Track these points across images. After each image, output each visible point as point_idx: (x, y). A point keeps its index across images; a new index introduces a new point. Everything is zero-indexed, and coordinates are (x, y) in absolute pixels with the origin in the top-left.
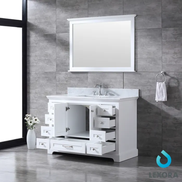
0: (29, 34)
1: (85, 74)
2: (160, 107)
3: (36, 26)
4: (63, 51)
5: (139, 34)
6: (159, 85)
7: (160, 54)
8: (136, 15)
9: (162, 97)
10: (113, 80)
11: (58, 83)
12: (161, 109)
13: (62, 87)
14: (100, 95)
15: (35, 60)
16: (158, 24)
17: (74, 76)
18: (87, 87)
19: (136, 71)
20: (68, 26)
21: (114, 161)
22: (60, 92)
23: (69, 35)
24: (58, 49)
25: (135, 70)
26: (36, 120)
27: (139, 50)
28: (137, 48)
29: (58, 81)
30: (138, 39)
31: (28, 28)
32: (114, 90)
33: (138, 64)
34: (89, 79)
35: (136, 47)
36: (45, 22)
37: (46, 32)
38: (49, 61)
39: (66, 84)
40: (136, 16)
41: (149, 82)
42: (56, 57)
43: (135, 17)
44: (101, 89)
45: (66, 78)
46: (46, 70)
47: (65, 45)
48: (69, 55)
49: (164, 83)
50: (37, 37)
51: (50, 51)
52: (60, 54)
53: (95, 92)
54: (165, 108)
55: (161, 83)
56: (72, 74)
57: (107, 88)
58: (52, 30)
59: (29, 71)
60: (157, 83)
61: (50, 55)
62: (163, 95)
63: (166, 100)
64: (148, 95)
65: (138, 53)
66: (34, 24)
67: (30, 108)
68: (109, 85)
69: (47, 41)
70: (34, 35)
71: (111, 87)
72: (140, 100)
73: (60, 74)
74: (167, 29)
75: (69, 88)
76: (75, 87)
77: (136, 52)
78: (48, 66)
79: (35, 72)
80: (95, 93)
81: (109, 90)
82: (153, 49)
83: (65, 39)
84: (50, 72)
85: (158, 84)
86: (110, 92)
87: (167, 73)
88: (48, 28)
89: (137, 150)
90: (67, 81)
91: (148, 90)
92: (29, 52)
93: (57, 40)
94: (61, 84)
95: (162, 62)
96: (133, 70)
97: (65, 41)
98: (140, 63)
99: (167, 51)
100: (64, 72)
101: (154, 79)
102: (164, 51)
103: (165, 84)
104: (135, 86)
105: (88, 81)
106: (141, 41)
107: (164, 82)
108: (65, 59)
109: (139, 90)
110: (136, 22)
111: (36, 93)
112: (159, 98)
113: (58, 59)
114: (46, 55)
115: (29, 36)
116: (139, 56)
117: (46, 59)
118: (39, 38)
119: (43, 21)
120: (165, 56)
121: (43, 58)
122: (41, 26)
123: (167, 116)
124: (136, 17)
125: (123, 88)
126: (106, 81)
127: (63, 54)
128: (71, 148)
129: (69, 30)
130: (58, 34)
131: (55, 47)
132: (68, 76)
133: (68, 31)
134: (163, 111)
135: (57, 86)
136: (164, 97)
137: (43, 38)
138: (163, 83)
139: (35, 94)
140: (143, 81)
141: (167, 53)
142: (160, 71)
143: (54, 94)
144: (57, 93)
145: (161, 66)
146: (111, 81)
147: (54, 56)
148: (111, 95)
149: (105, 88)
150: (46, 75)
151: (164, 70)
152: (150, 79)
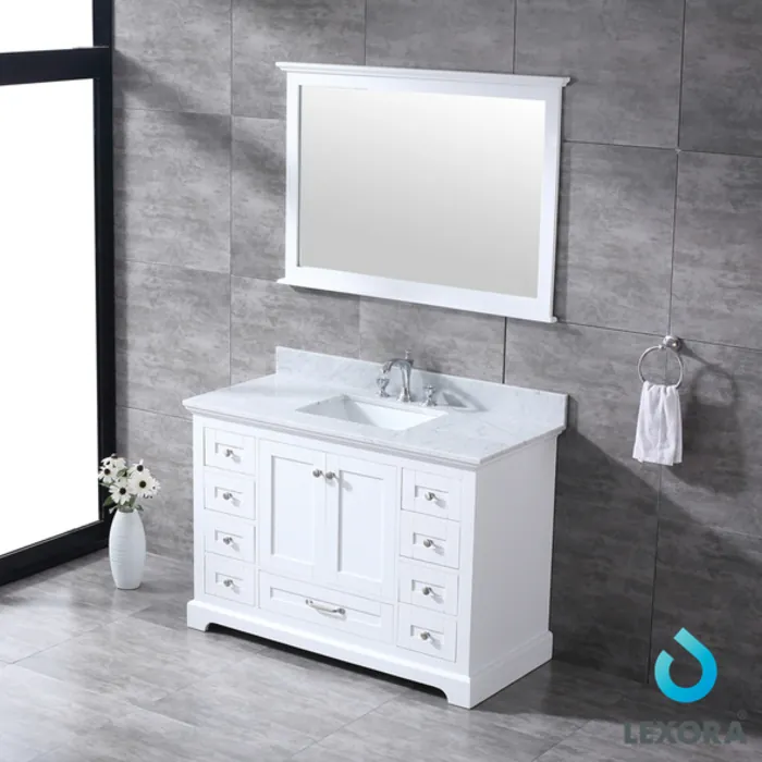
0: (123, 103)
2: (651, 480)
3: (151, 75)
4: (258, 191)
5: (576, 162)
6: (651, 393)
7: (662, 261)
8: (568, 80)
9: (661, 448)
10: (461, 343)
11: (240, 321)
12: (657, 488)
13: (255, 342)
14: (405, 400)
15: (145, 215)
16: (662, 132)
17: (302, 301)
18: (355, 356)
19: (558, 318)
20: (281, 92)
21: (450, 701)
22: (247, 360)
23: (285, 127)
24: (239, 181)
25: (554, 314)
26: (143, 484)
27: (575, 230)
28: (567, 223)
29: (239, 316)
30: (573, 185)
31: (115, 79)
32: (463, 382)
33: (570, 289)
34: (362, 323)
35: (563, 219)
36: (188, 61)
37: (192, 107)
38: (203, 229)
39: (267, 331)
40: (568, 84)
41: (609, 371)
42: (229, 214)
43: (563, 88)
44: (413, 371)
45: (270, 307)
46: (192, 263)
47: (267, 169)
48: (284, 213)
49: (671, 391)
50: (152, 121)
51: (205, 187)
52: (245, 204)
53: (386, 384)
54: (672, 488)
55: (662, 387)
56: (296, 293)
57: (437, 370)
58: (215, 97)
59: (125, 256)
60: (646, 384)
61: (204, 200)
62: (665, 438)
63: (679, 460)
64: (604, 423)
65: (571, 242)
66: (142, 64)
67: (126, 405)
68: (445, 361)
69: (196, 143)
70: (143, 113)
71: (453, 370)
72: (569, 440)
73: (246, 286)
74: (702, 155)
75: (281, 350)
76: (310, 348)
77: (562, 240)
78: (196, 245)
79: (145, 266)
80: (384, 388)
81: (445, 379)
82: (636, 234)
83: (267, 144)
84: (205, 274)
85: (647, 392)
86: (448, 392)
87: (690, 345)
88: (197, 88)
89: (551, 635)
90: (273, 320)
91: (606, 403)
92: (123, 178)
93: (234, 145)
94: (252, 326)
95: (668, 296)
96: (546, 317)
97: (266, 150)
98: (578, 287)
99: (696, 252)
100: (265, 283)
101: (632, 362)
102: (684, 251)
103: (676, 393)
104: (553, 378)
105: (361, 330)
106: (586, 192)
107: (674, 387)
108: (268, 230)
109: (569, 399)
110: (567, 108)
111: (150, 349)
112: (647, 449)
113: (237, 222)
114: (190, 202)
115: (122, 115)
116: (573, 257)
117: (187, 219)
118: (160, 127)
119: (178, 54)
120: (684, 271)
121: (179, 212)
122: (171, 77)
123: (678, 523)
124: (567, 91)
125: (503, 382)
126: (431, 339)
127: (257, 204)
129: (283, 108)
130: (237, 118)
131: (225, 170)
132: (276, 299)
133: (278, 113)
135: (233, 332)
136: (668, 446)
137: (176, 129)
138: (668, 388)
139: (145, 354)
140: (585, 364)
141: (695, 262)
142: (661, 333)
143: (223, 365)
144: (234, 363)
145: (665, 314)
146: (453, 346)
147: (223, 210)
148: (452, 403)
149: (429, 370)
150: (190, 283)
151: (678, 331)
152: (616, 358)
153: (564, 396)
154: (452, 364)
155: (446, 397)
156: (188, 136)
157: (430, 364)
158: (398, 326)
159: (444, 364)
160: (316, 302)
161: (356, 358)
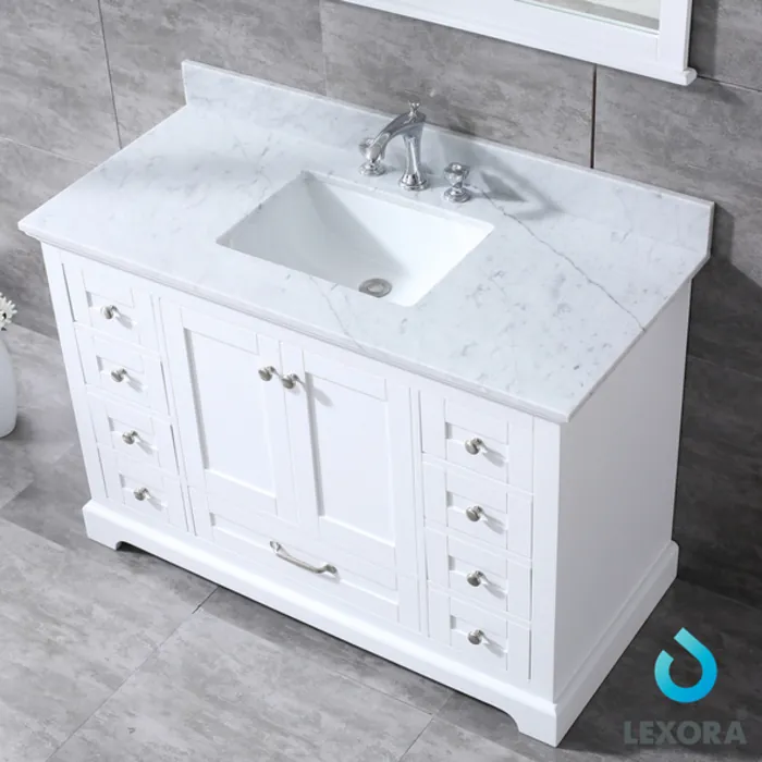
10: (508, 89)
11: (115, 11)
13: (146, 48)
14: (414, 187)
18: (317, 89)
19: (699, 72)
22: (136, 73)
32: (517, 159)
34: (326, 36)
39: (165, 32)
57: (467, 131)
68: (483, 117)
71: (497, 135)
75: (192, 70)
76: (240, 70)
81: (483, 152)
86: (490, 172)
94: (136, 21)
105: (326, 49)
126: (455, 78)
135: (107, 28)
140: (750, 155)
143: (98, 78)
144: (114, 77)
146: (495, 95)
148: (499, 192)
149: (455, 129)
153: (708, 207)
154: (495, 124)
155: (487, 180)
157: (456, 120)
158: (392, 49)
159: (480, 123)
161: (322, 93)
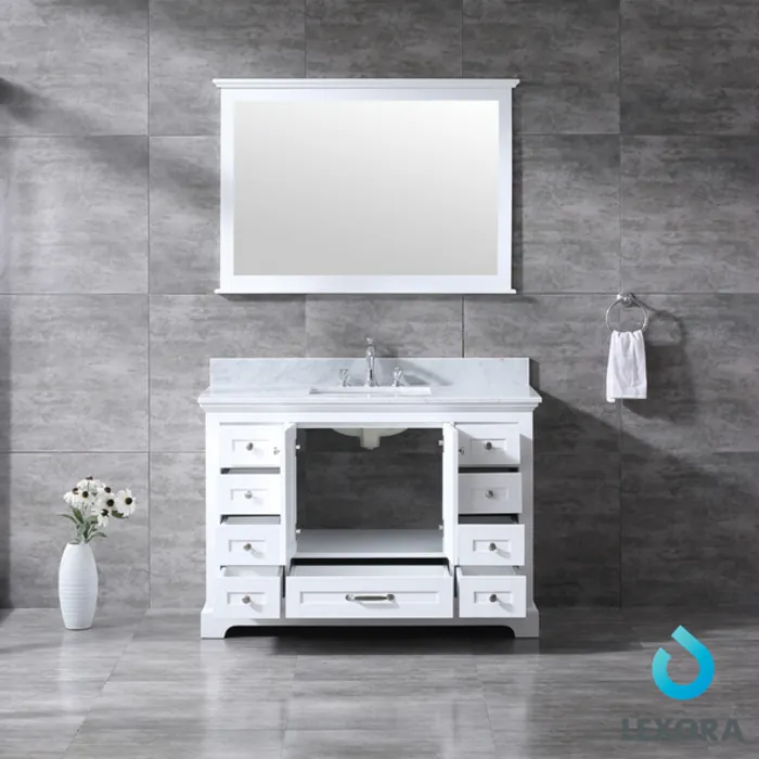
1: (293, 304)
2: (612, 421)
4: (183, 208)
5: (527, 152)
6: (621, 340)
7: (612, 229)
8: (518, 81)
10: (416, 326)
11: (161, 339)
12: (618, 426)
13: (180, 358)
16: (605, 121)
17: (239, 310)
18: (299, 355)
20: (214, 107)
21: (517, 635)
22: (169, 377)
23: (219, 144)
24: (159, 200)
25: (513, 287)
27: (528, 211)
28: (521, 206)
29: (159, 335)
30: (525, 172)
32: (423, 363)
33: (526, 263)
34: (308, 322)
36: (94, 85)
37: (99, 130)
38: (113, 252)
39: (195, 345)
40: (518, 86)
41: (568, 330)
42: (146, 232)
43: (513, 89)
44: (375, 360)
45: (199, 321)
47: (201, 188)
49: (638, 334)
51: (115, 209)
52: (167, 221)
54: (631, 423)
55: (630, 333)
56: (231, 303)
57: (393, 355)
58: (128, 119)
60: (615, 333)
61: (114, 222)
63: (644, 396)
64: (565, 377)
65: (525, 222)
67: (8, 451)
68: (402, 345)
69: (104, 165)
70: (34, 139)
71: (410, 354)
73: (169, 303)
74: (641, 137)
75: (215, 362)
78: (104, 269)
81: (405, 363)
82: (585, 208)
83: (193, 161)
84: (115, 296)
85: (616, 339)
86: (409, 374)
87: (641, 297)
90: (202, 333)
91: (566, 360)
93: (152, 164)
94: (176, 343)
95: (618, 257)
96: (507, 289)
97: (192, 166)
98: (534, 260)
99: (640, 218)
100: (191, 297)
102: (630, 219)
103: (641, 336)
104: (512, 345)
105: (307, 330)
106: (537, 177)
107: (640, 331)
108: (195, 244)
109: (531, 361)
111: (43, 385)
113: (157, 240)
116: (527, 235)
117: (95, 242)
119: (82, 79)
120: (630, 236)
121: (81, 237)
122: (70, 102)
123: (639, 454)
124: (517, 91)
125: (464, 356)
126: (386, 327)
127: (182, 220)
128: (386, 602)
129: (217, 126)
130: (156, 138)
131: (142, 190)
132: (206, 311)
133: (210, 129)
134: (624, 435)
135: (153, 352)
138: (635, 333)
139: (36, 391)
140: (544, 327)
141: (640, 227)
142: (613, 291)
143: (140, 388)
144: (152, 384)
145: (615, 273)
146: (409, 330)
147: (140, 230)
149: (386, 356)
150: (96, 309)
151: (629, 287)
152: (574, 319)
153: (528, 359)
154: (409, 347)
156: (96, 160)
157: (386, 351)
158: (349, 320)
159: (400, 349)
160: (253, 308)
161: (303, 356)
